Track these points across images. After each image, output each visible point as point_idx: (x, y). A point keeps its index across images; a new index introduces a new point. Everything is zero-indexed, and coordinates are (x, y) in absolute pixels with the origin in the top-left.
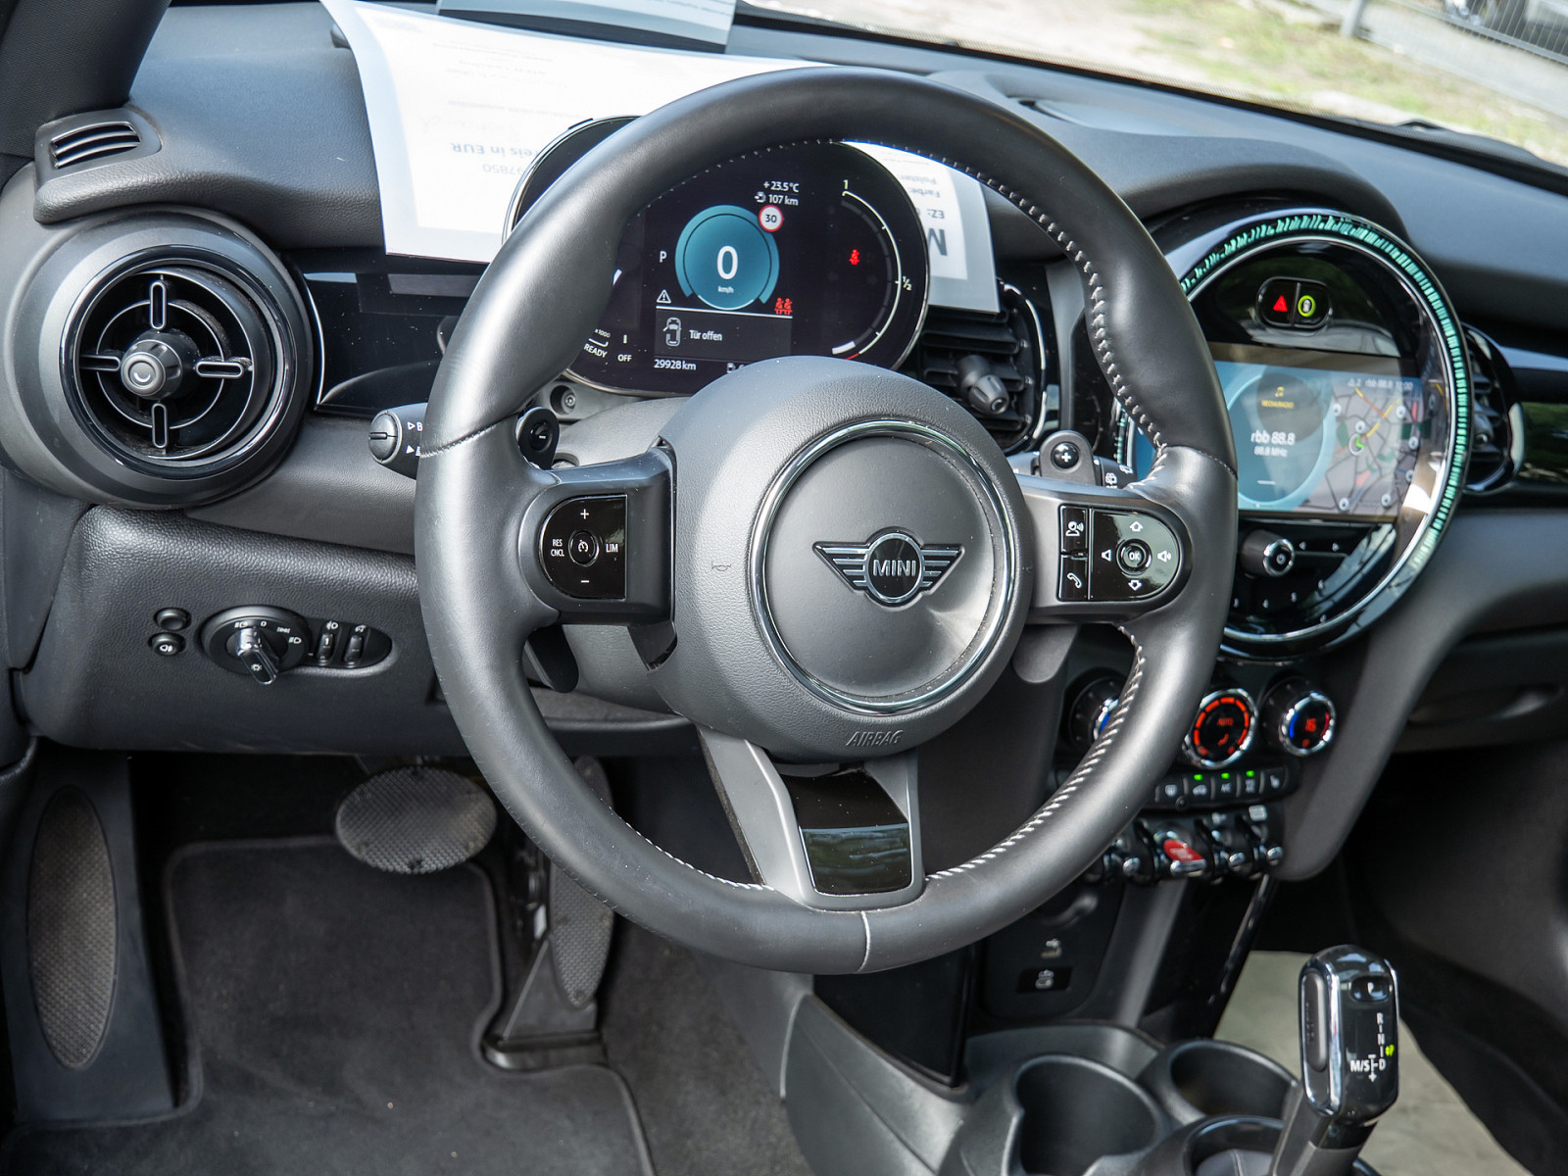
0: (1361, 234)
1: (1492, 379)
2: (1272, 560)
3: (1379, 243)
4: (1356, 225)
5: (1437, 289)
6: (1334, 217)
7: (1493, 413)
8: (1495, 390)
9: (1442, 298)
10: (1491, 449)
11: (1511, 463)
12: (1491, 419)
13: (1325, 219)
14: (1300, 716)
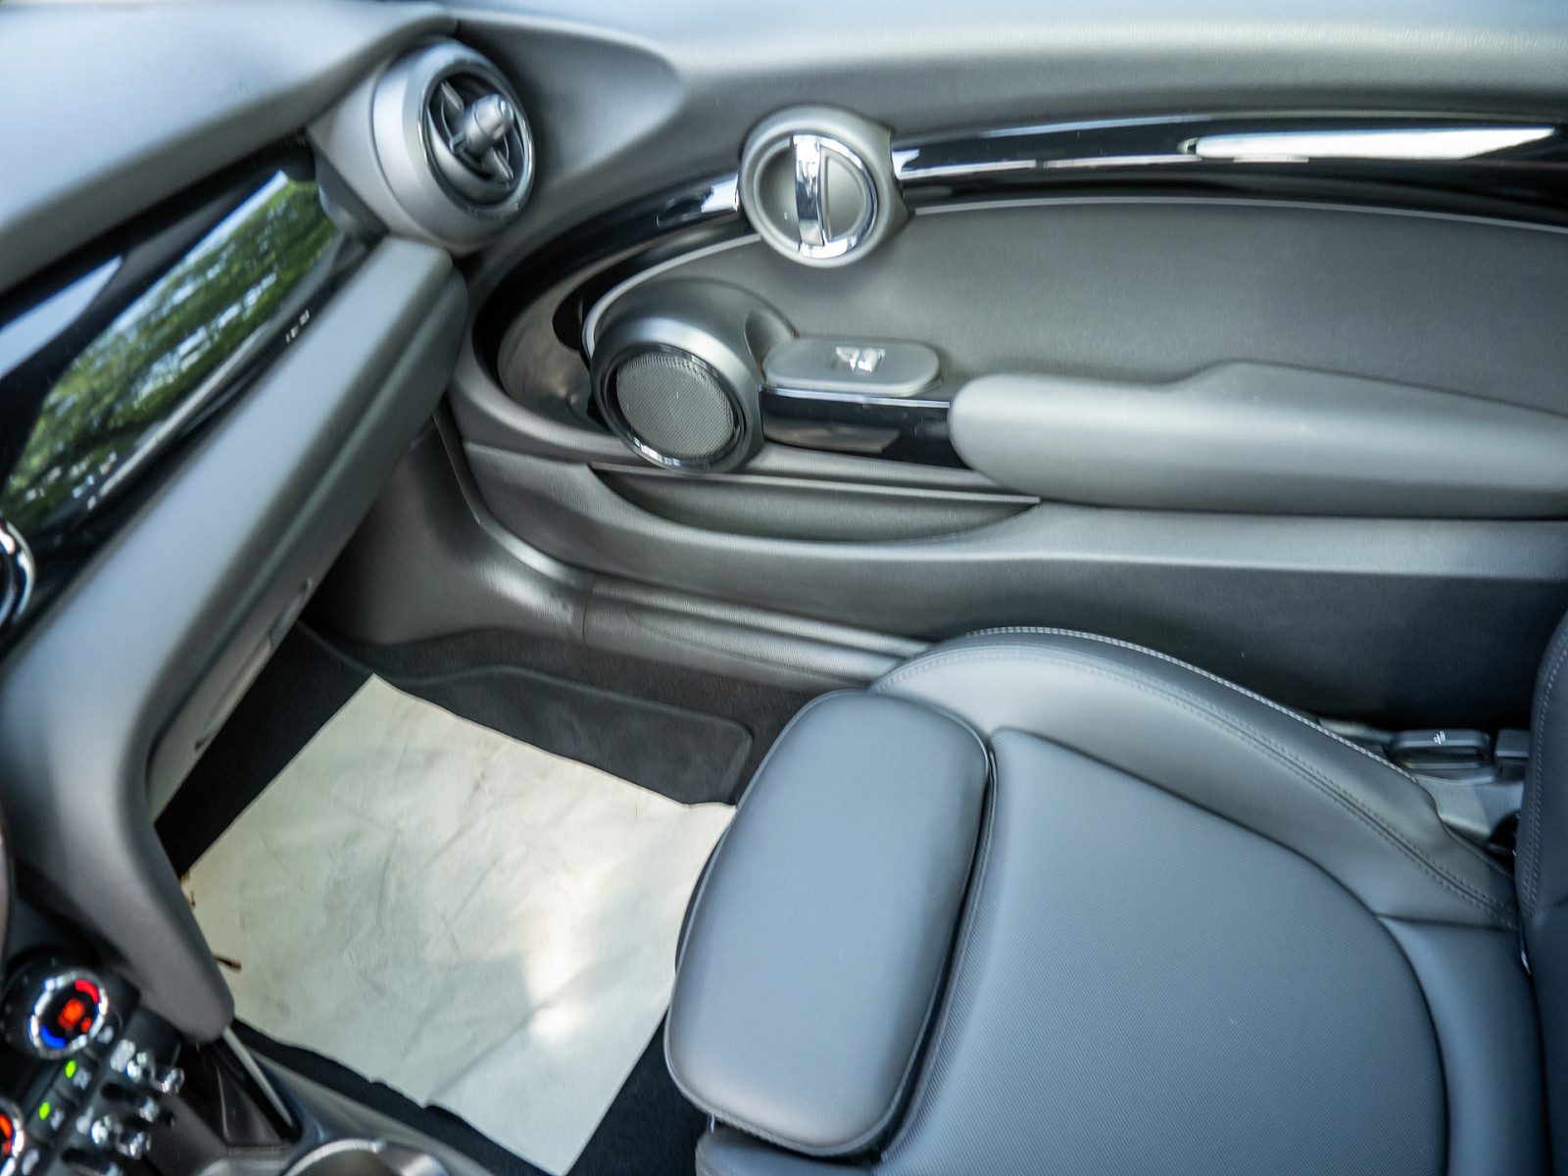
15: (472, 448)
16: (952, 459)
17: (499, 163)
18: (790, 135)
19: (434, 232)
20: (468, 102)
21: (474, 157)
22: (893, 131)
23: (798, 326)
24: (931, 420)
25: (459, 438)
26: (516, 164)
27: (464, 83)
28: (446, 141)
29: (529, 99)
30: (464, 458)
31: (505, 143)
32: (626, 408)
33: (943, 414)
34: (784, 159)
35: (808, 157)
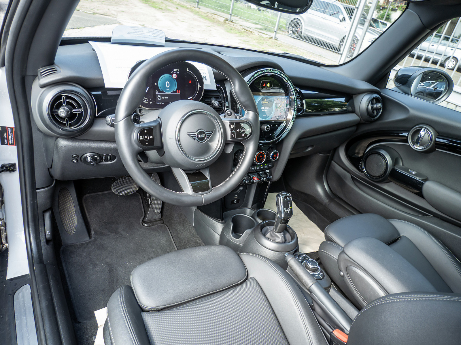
0: (276, 72)
1: (300, 95)
2: (266, 129)
3: (280, 74)
4: (276, 71)
5: (290, 81)
6: (272, 70)
7: (301, 101)
8: (300, 97)
9: (291, 82)
10: (301, 107)
11: (304, 109)
12: (300, 102)
13: (270, 70)
14: (273, 154)
15: (333, 162)
16: (420, 195)
17: (375, 112)
18: (422, 127)
19: (361, 115)
20: (376, 103)
21: (373, 109)
22: (439, 134)
23: (404, 164)
24: (420, 184)
25: (332, 159)
26: (377, 114)
27: (377, 100)
28: (371, 105)
29: (384, 108)
30: (330, 162)
31: (378, 110)
32: (367, 162)
33: (423, 184)
34: (418, 131)
35: (422, 133)
